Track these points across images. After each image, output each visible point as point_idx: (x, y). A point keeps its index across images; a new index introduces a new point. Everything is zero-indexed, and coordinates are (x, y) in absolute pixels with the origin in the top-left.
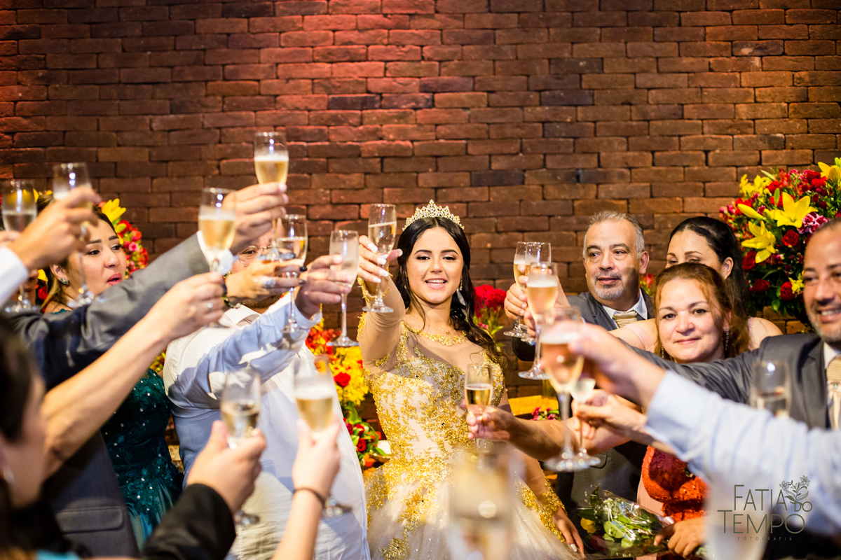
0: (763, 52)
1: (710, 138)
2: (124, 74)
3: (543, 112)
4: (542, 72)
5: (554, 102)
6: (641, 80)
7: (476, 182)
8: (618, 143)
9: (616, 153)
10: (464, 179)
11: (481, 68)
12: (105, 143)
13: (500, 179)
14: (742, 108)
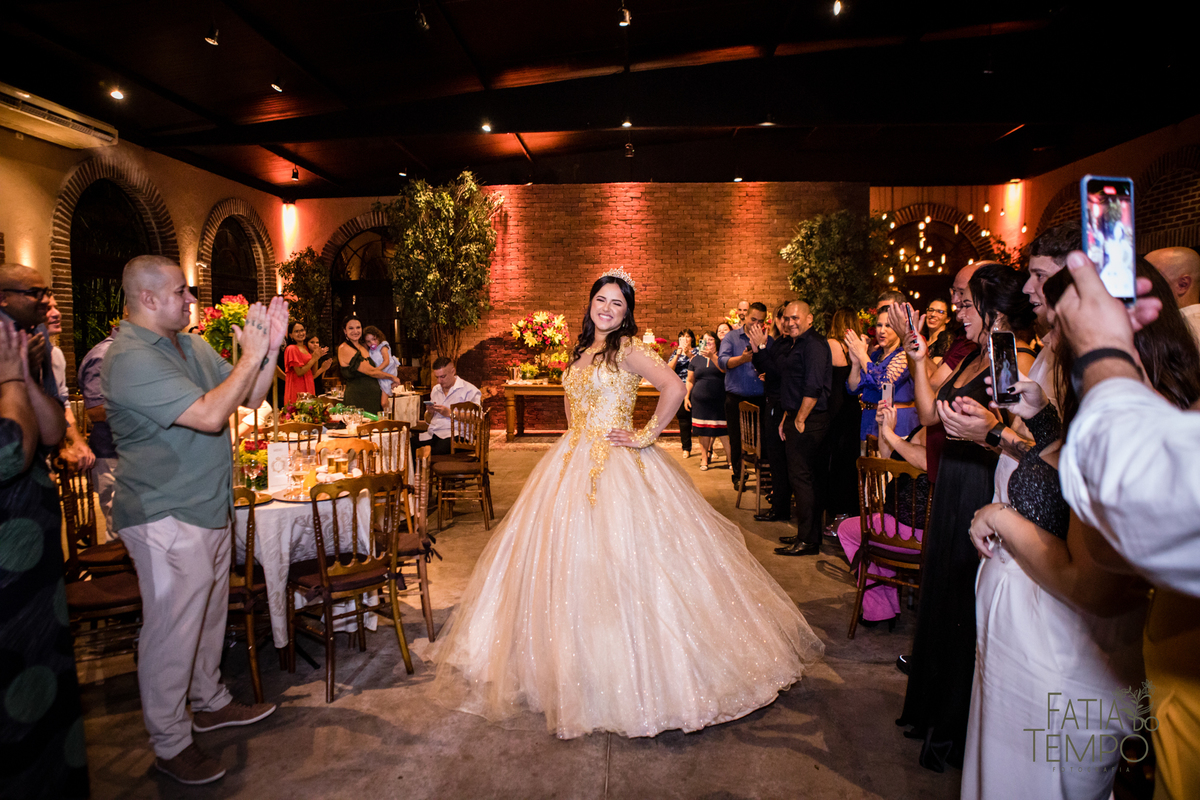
0: (741, 276)
1: (725, 300)
2: (557, 280)
3: (677, 292)
4: (677, 281)
5: (681, 289)
6: (705, 283)
7: (658, 312)
8: (699, 301)
9: (698, 304)
10: (654, 311)
11: (659, 279)
12: (552, 300)
13: (665, 311)
14: (734, 292)
